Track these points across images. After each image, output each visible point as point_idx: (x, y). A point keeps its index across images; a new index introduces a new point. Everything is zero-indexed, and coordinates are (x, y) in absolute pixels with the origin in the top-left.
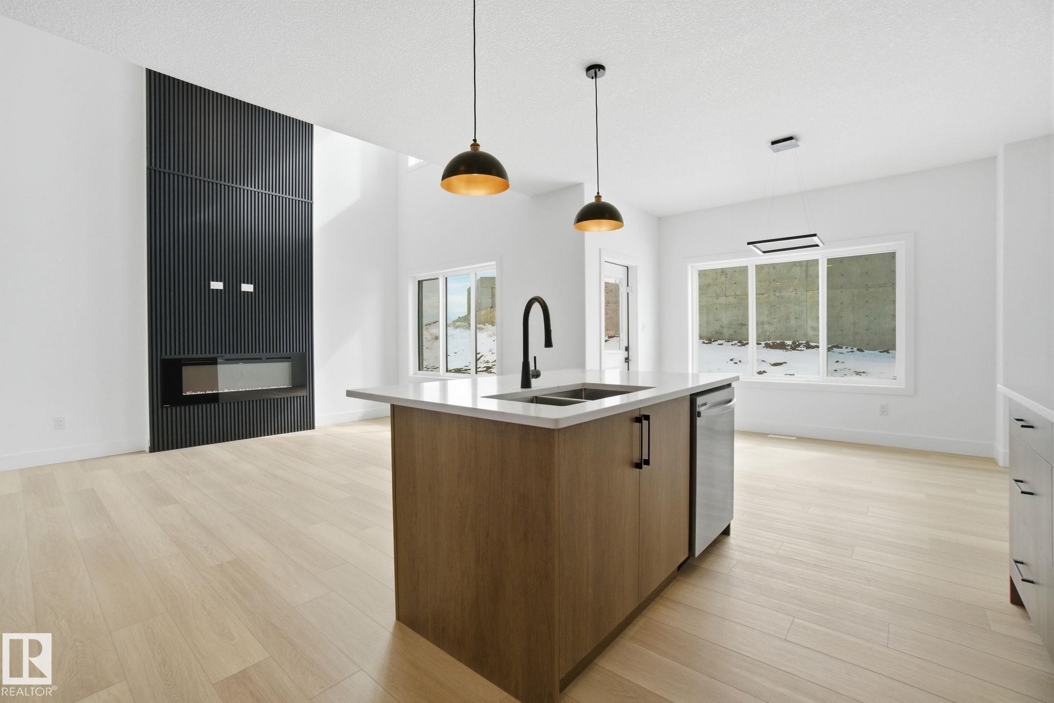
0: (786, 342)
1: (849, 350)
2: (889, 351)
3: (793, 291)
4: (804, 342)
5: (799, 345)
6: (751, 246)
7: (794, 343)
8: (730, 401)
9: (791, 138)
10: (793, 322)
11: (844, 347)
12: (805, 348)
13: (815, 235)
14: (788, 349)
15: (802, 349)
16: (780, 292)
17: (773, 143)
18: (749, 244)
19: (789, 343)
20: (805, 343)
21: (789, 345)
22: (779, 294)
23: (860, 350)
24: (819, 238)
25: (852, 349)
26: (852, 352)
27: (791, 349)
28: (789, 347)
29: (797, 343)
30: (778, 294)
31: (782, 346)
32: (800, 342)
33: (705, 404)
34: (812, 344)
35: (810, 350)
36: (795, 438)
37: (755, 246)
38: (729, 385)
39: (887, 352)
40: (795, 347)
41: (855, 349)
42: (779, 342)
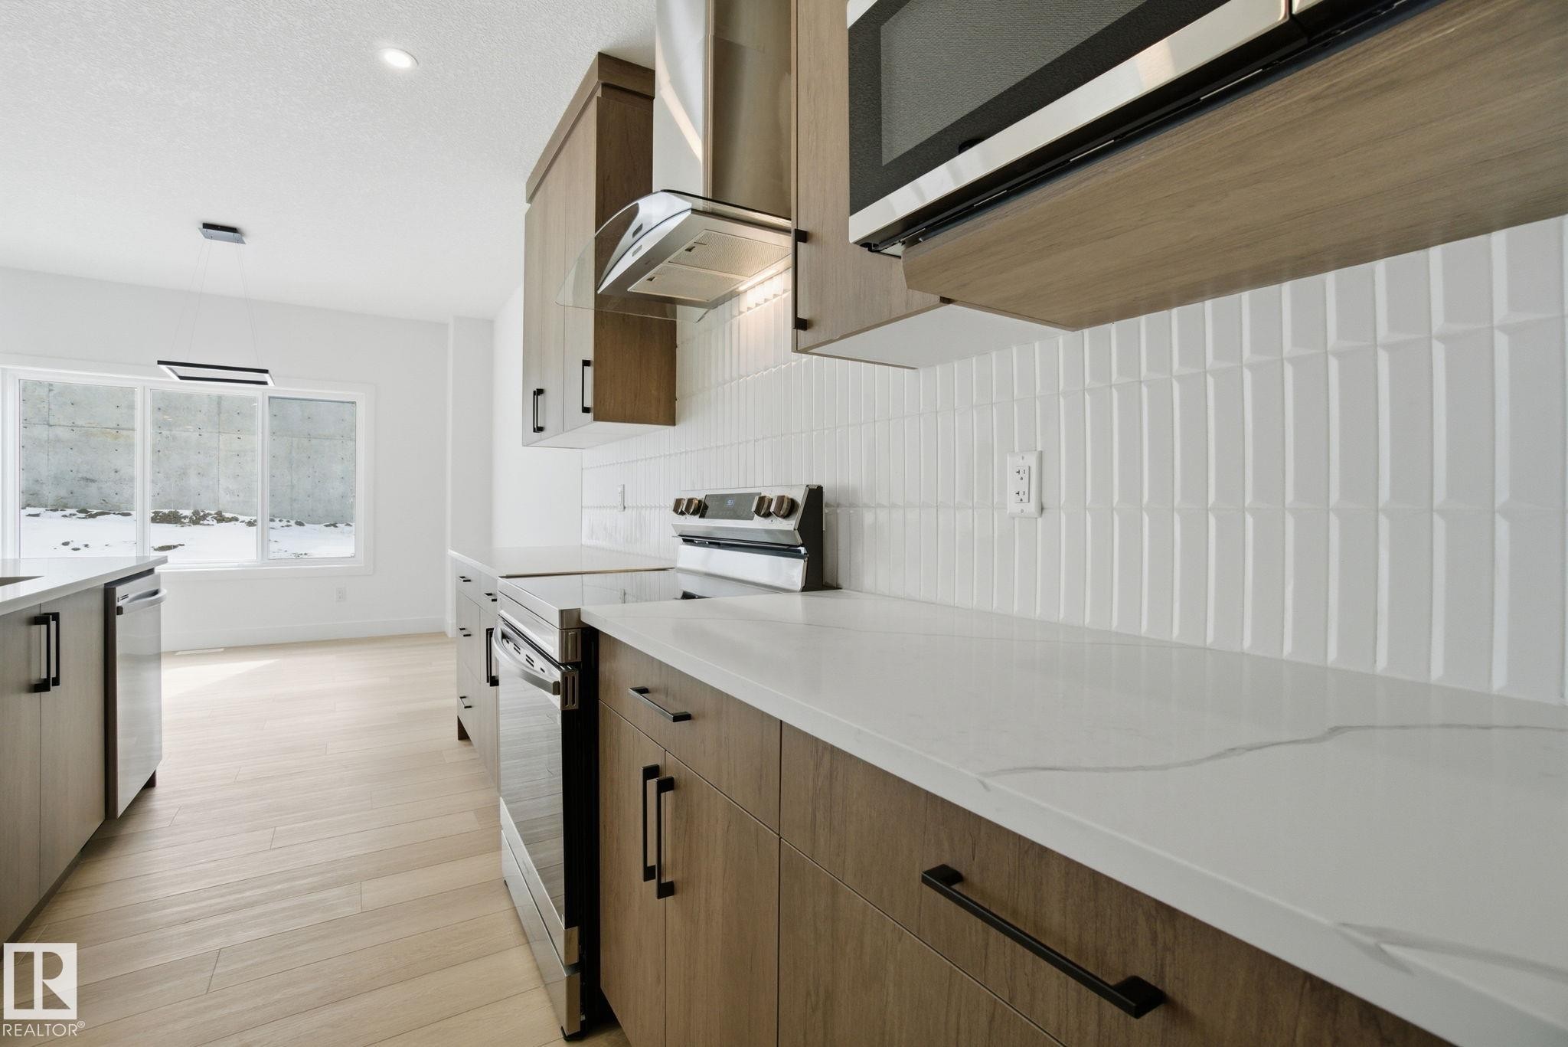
0: (181, 512)
1: (284, 523)
2: (337, 525)
3: (194, 431)
4: (213, 512)
5: (204, 517)
6: (164, 367)
7: (196, 513)
8: (156, 593)
9: (233, 230)
10: (193, 481)
11: (277, 520)
12: (215, 521)
13: (266, 371)
14: (185, 523)
15: (211, 522)
16: (171, 430)
17: (207, 226)
18: (160, 362)
19: (187, 513)
20: (216, 514)
21: (185, 517)
22: (168, 432)
23: (300, 524)
24: (270, 376)
25: (288, 521)
26: (288, 526)
27: (190, 522)
28: (187, 520)
29: (202, 514)
30: (165, 433)
31: (173, 518)
32: (207, 512)
33: (126, 597)
34: (227, 515)
35: (224, 524)
36: (222, 650)
37: (171, 369)
38: (150, 571)
39: (334, 525)
40: (198, 519)
41: (292, 523)
42: (166, 511)
